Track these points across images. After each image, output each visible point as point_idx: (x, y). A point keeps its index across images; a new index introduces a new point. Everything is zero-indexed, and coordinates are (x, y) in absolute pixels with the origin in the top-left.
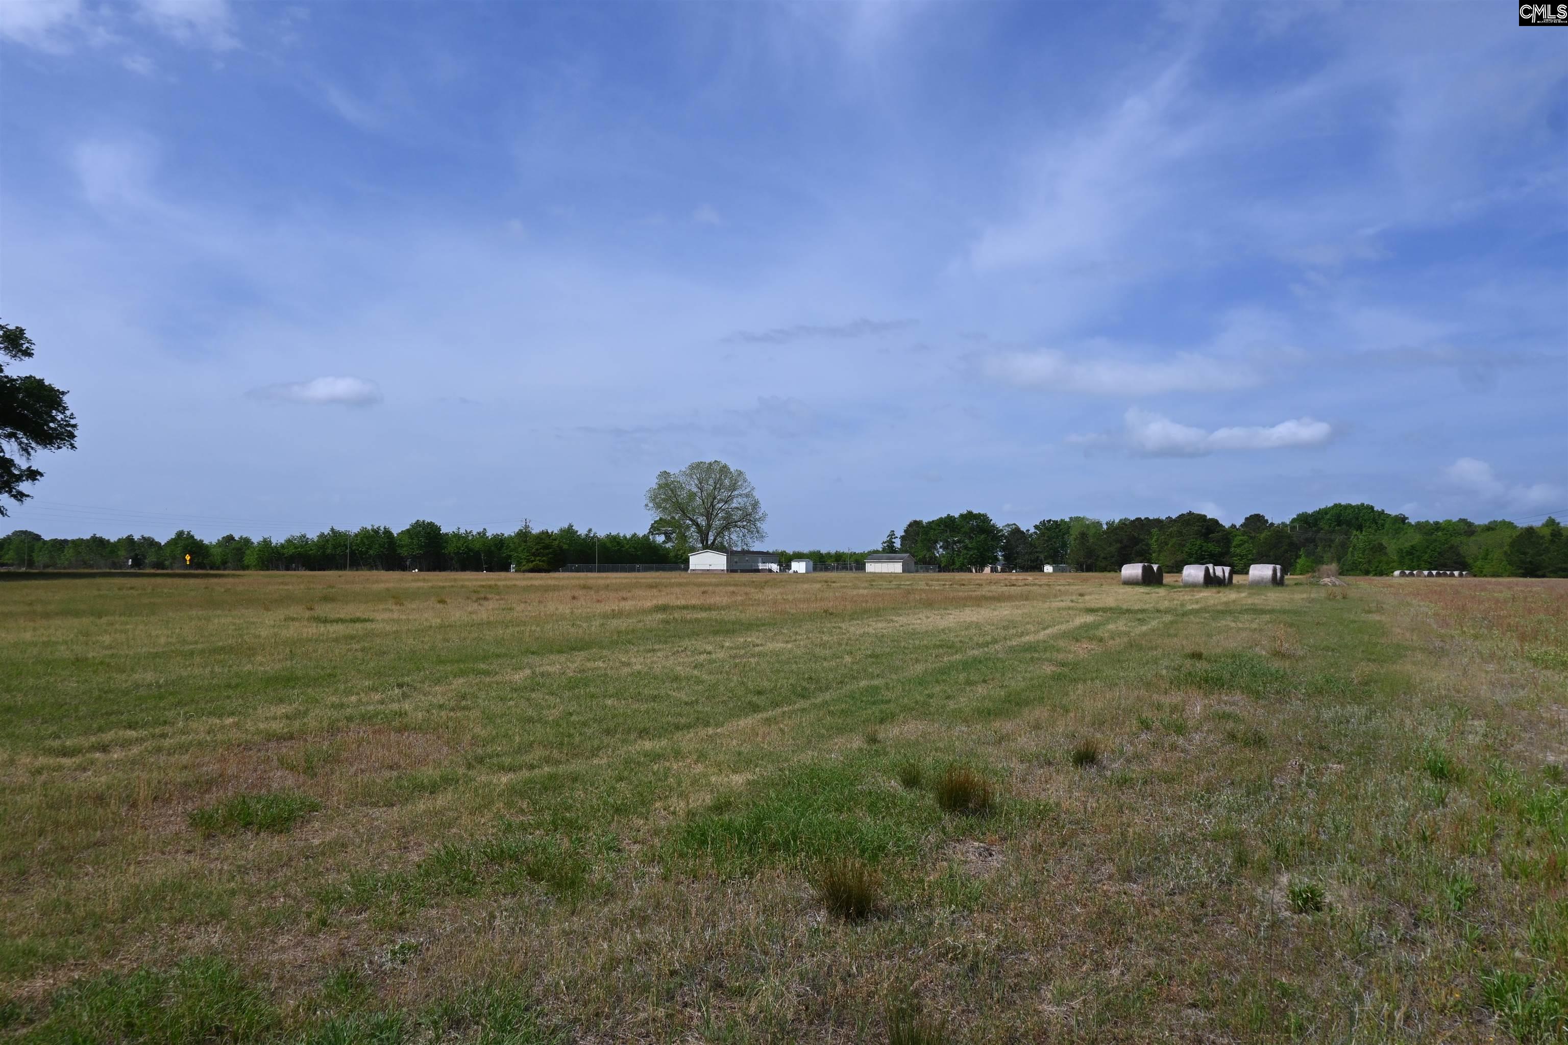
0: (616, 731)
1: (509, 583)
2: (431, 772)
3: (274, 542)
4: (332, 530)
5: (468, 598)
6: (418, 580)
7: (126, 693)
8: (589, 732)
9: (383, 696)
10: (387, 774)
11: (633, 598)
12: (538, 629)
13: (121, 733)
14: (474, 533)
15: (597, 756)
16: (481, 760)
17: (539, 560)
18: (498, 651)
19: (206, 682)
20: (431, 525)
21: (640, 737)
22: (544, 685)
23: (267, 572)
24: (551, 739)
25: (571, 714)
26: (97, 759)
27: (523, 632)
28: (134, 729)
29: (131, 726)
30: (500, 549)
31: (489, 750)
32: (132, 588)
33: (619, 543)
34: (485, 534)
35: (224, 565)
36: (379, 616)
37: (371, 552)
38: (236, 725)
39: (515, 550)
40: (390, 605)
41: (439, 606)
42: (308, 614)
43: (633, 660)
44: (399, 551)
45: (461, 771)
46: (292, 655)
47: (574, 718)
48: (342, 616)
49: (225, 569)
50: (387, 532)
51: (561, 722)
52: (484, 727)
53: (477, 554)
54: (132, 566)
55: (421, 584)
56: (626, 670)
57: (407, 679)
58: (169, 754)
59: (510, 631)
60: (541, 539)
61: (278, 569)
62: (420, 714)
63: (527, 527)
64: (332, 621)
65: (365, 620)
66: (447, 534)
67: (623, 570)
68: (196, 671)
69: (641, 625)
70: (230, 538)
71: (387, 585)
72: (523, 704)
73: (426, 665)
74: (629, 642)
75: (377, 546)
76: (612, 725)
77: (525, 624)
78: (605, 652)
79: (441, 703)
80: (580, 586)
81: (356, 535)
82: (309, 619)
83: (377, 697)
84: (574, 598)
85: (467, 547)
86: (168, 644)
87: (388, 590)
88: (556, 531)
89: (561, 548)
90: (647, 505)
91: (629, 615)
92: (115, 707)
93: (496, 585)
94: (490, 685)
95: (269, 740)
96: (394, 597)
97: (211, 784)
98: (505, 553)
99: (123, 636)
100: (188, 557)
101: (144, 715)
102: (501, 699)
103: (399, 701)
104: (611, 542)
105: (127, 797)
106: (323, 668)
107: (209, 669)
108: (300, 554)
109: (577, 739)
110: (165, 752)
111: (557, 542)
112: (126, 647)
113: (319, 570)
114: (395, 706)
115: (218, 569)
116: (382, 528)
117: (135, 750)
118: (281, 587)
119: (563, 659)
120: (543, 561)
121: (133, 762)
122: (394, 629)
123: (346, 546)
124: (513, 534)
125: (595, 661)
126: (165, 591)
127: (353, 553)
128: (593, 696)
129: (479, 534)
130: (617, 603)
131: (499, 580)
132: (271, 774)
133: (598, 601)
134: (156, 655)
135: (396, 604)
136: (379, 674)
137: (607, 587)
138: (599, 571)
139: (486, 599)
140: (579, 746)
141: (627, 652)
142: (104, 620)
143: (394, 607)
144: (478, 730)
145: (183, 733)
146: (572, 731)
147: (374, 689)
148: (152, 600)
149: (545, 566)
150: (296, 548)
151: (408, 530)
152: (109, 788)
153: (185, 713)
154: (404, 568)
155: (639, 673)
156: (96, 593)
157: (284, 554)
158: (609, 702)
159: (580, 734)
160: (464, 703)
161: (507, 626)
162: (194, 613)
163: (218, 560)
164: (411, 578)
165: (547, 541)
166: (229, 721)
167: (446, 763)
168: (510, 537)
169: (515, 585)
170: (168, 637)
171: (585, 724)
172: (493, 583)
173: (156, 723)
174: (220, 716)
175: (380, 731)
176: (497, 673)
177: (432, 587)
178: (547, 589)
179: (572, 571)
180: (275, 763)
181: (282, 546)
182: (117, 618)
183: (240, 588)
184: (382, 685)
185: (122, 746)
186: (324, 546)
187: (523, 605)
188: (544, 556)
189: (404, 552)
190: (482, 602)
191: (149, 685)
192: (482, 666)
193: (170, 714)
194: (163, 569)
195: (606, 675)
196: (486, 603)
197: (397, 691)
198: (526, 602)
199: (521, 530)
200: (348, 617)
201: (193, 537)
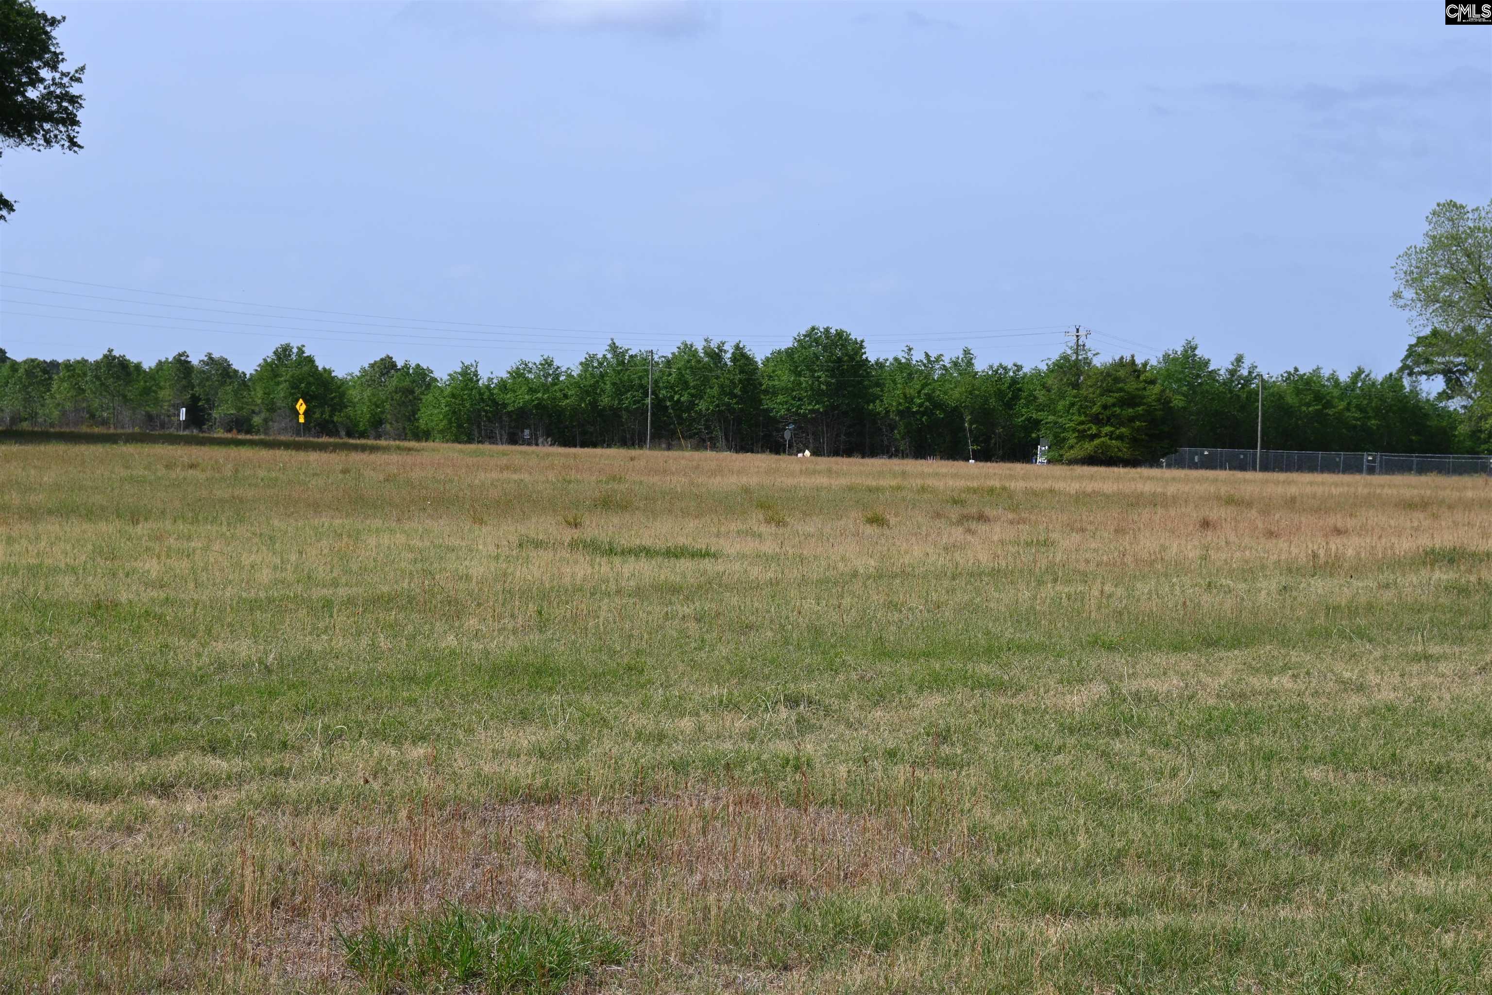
0: (1336, 845)
1: (1037, 485)
2: (875, 900)
3: (484, 376)
4: (613, 347)
5: (938, 515)
6: (814, 472)
7: (201, 680)
8: (1265, 841)
9: (754, 723)
10: (774, 897)
11: (1363, 530)
12: (1120, 591)
13: (197, 760)
14: (947, 362)
15: (1288, 900)
16: (994, 884)
17: (1111, 436)
18: (1023, 638)
19: (363, 668)
20: (841, 337)
21: (1401, 864)
22: (1141, 723)
23: (473, 447)
24: (1167, 848)
25: (1216, 795)
26: (154, 811)
27: (1081, 597)
28: (223, 756)
29: (213, 748)
30: (1009, 405)
31: (1013, 860)
32: (192, 466)
33: (1318, 397)
34: (970, 363)
35: (376, 426)
36: (731, 547)
37: (702, 406)
38: (434, 761)
39: (1049, 407)
40: (755, 521)
41: (870, 530)
42: (569, 535)
43: (1372, 678)
44: (767, 403)
45: (949, 905)
46: (542, 622)
47: (1225, 804)
48: (647, 542)
49: (378, 437)
50: (741, 356)
51: (1191, 811)
52: (998, 807)
53: (954, 414)
54: (187, 424)
55: (822, 480)
56: (1354, 702)
57: (807, 687)
58: (297, 814)
59: (1048, 590)
60: (1117, 380)
61: (491, 439)
62: (842, 770)
63: (1079, 348)
64: (627, 552)
65: (705, 554)
66: (880, 365)
67: (1329, 467)
68: (339, 643)
69: (1388, 595)
70: (387, 366)
71: (744, 480)
72: (1093, 764)
73: (850, 659)
74: (1361, 634)
75: (715, 391)
76: (1324, 827)
77: (1084, 577)
78: (1294, 656)
79: (891, 745)
80: (1218, 498)
81: (668, 363)
82: (574, 545)
83: (741, 723)
84: (1206, 524)
85: (929, 397)
86: (276, 582)
87: (746, 490)
88: (1154, 362)
89: (1165, 403)
90: (1397, 295)
91: (1357, 570)
92: (182, 708)
93: (1004, 488)
94: (1007, 714)
95: (504, 801)
96: (761, 506)
97: (388, 883)
98: (1024, 413)
99: (185, 564)
100: (301, 407)
101: (238, 726)
102: (1037, 748)
103: (790, 736)
104: (1298, 392)
105: (218, 893)
106: (612, 653)
107: (365, 641)
108: (540, 406)
109: (1235, 854)
110: (289, 809)
111: (1157, 389)
112: (191, 585)
113: (583, 445)
114: (785, 748)
115: (363, 435)
116: (729, 348)
117: (226, 799)
118: (506, 475)
119: (1186, 665)
120: (1120, 438)
121: (226, 824)
122: (770, 575)
123: (643, 388)
124: (1043, 367)
125: (1270, 673)
126: (261, 473)
127: (659, 405)
128: (1269, 757)
129: (955, 364)
130: (1321, 540)
131: (1012, 477)
132: (515, 875)
133: (1271, 534)
134: (254, 605)
135: (768, 522)
136: (741, 673)
137: (1291, 503)
138: (1265, 468)
139: (982, 518)
140: (1240, 874)
141: (1353, 657)
142: (141, 529)
143: (764, 529)
144: (983, 813)
145: (319, 769)
146: (1220, 834)
147: (732, 705)
148: (238, 492)
149: (1122, 448)
150: (532, 391)
151: (790, 352)
152: (182, 870)
153: (326, 728)
154: (777, 448)
155: (1391, 708)
156: (124, 473)
157: (505, 405)
158: (1315, 774)
159: (1243, 843)
160: (945, 750)
161: (1040, 583)
162: (325, 520)
163: (362, 412)
164: (797, 467)
165: (1132, 386)
166: (420, 751)
167: (911, 882)
168: (1037, 373)
169: (1051, 491)
170: (275, 568)
171: (1253, 820)
172: (997, 484)
173: (265, 747)
174: (397, 742)
175: (753, 800)
176: (1022, 688)
177: (850, 488)
178: (1135, 501)
179: (1194, 466)
180: (520, 851)
181: (503, 385)
182: (168, 525)
183: (416, 475)
184: (748, 697)
185: (200, 788)
186: (595, 386)
187: (1076, 537)
188: (1122, 424)
189: (777, 406)
190: (973, 525)
191: (246, 666)
192: (984, 669)
193: (293, 730)
194: (248, 432)
195: (1305, 707)
196: (982, 528)
197: (784, 713)
198: (1083, 530)
199: (1065, 358)
200: (660, 545)
201: (310, 360)
